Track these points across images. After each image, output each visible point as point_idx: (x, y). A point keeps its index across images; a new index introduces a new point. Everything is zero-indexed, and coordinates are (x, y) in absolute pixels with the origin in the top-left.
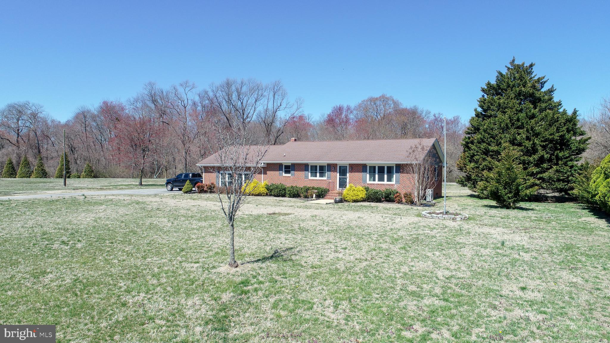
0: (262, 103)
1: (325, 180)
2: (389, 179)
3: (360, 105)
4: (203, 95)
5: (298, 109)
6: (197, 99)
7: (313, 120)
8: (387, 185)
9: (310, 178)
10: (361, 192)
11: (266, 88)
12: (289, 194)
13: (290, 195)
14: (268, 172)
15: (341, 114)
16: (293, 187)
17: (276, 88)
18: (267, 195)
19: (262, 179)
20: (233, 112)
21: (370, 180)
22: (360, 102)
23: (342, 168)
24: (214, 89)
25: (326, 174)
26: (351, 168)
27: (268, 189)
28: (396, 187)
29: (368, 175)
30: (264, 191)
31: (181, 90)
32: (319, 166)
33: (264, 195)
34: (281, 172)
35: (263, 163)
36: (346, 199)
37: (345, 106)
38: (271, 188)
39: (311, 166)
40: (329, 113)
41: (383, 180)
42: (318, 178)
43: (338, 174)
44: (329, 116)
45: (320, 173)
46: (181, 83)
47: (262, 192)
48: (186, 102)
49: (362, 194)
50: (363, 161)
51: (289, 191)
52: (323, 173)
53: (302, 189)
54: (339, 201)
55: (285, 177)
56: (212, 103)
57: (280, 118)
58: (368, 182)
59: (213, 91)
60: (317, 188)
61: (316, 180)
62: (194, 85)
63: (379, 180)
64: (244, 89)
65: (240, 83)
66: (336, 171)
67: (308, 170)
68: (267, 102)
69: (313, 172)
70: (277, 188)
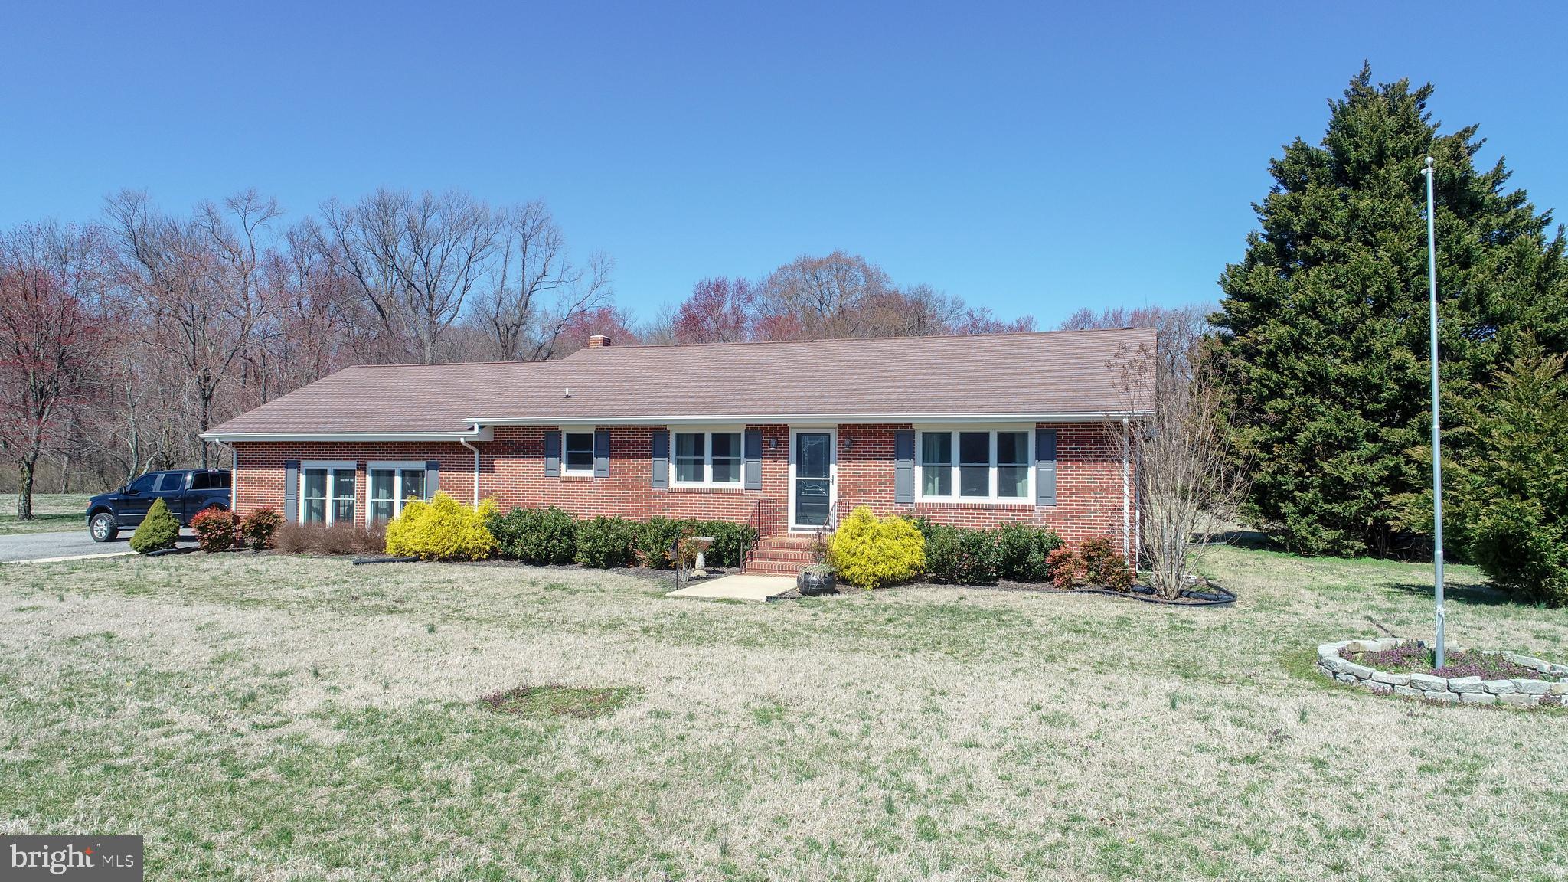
0: (487, 265)
1: (739, 493)
2: (1008, 487)
3: (773, 281)
4: (306, 239)
5: (596, 285)
6: (284, 249)
7: (639, 323)
8: (1001, 508)
9: (674, 484)
10: (907, 540)
11: (499, 221)
12: (590, 554)
13: (593, 559)
14: (498, 463)
15: (720, 304)
16: (603, 521)
17: (530, 223)
18: (493, 555)
19: (476, 490)
20: (399, 292)
21: (926, 492)
22: (774, 271)
23: (808, 443)
24: (338, 218)
25: (743, 467)
26: (847, 442)
27: (497, 532)
28: (1037, 521)
29: (919, 471)
30: (480, 542)
31: (231, 220)
32: (714, 436)
33: (479, 559)
34: (553, 461)
35: (476, 426)
36: (848, 573)
37: (732, 281)
38: (512, 528)
39: (679, 436)
40: (685, 302)
41: (983, 491)
42: (708, 483)
43: (793, 468)
44: (686, 308)
45: (715, 463)
46: (232, 198)
47: (469, 546)
48: (246, 254)
49: (912, 553)
50: (901, 412)
51: (587, 540)
52: (727, 462)
53: (644, 531)
54: (820, 585)
55: (571, 480)
56: (331, 259)
57: (545, 313)
58: (920, 497)
59: (333, 224)
60: (710, 524)
61: (701, 492)
62: (274, 205)
63: (965, 491)
64: (434, 221)
65: (421, 204)
66: (786, 456)
67: (665, 454)
68: (503, 264)
69: (687, 462)
70: (534, 528)
